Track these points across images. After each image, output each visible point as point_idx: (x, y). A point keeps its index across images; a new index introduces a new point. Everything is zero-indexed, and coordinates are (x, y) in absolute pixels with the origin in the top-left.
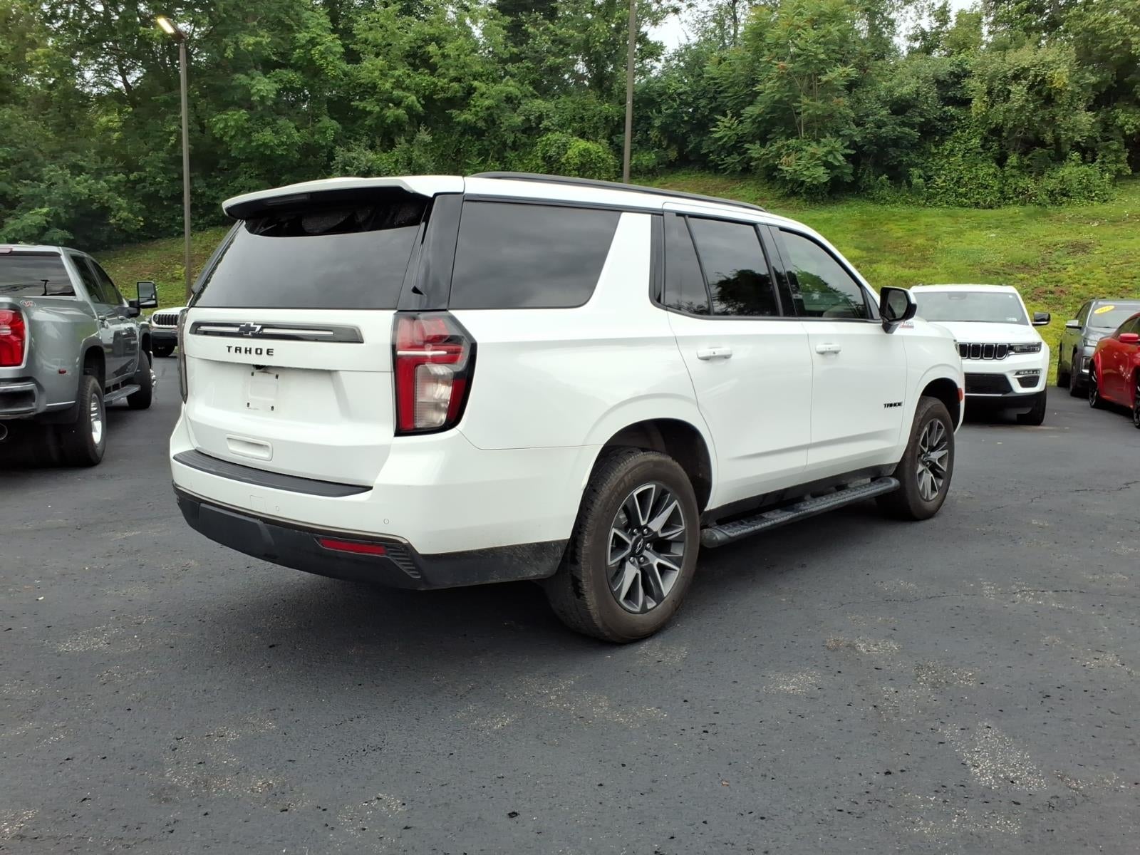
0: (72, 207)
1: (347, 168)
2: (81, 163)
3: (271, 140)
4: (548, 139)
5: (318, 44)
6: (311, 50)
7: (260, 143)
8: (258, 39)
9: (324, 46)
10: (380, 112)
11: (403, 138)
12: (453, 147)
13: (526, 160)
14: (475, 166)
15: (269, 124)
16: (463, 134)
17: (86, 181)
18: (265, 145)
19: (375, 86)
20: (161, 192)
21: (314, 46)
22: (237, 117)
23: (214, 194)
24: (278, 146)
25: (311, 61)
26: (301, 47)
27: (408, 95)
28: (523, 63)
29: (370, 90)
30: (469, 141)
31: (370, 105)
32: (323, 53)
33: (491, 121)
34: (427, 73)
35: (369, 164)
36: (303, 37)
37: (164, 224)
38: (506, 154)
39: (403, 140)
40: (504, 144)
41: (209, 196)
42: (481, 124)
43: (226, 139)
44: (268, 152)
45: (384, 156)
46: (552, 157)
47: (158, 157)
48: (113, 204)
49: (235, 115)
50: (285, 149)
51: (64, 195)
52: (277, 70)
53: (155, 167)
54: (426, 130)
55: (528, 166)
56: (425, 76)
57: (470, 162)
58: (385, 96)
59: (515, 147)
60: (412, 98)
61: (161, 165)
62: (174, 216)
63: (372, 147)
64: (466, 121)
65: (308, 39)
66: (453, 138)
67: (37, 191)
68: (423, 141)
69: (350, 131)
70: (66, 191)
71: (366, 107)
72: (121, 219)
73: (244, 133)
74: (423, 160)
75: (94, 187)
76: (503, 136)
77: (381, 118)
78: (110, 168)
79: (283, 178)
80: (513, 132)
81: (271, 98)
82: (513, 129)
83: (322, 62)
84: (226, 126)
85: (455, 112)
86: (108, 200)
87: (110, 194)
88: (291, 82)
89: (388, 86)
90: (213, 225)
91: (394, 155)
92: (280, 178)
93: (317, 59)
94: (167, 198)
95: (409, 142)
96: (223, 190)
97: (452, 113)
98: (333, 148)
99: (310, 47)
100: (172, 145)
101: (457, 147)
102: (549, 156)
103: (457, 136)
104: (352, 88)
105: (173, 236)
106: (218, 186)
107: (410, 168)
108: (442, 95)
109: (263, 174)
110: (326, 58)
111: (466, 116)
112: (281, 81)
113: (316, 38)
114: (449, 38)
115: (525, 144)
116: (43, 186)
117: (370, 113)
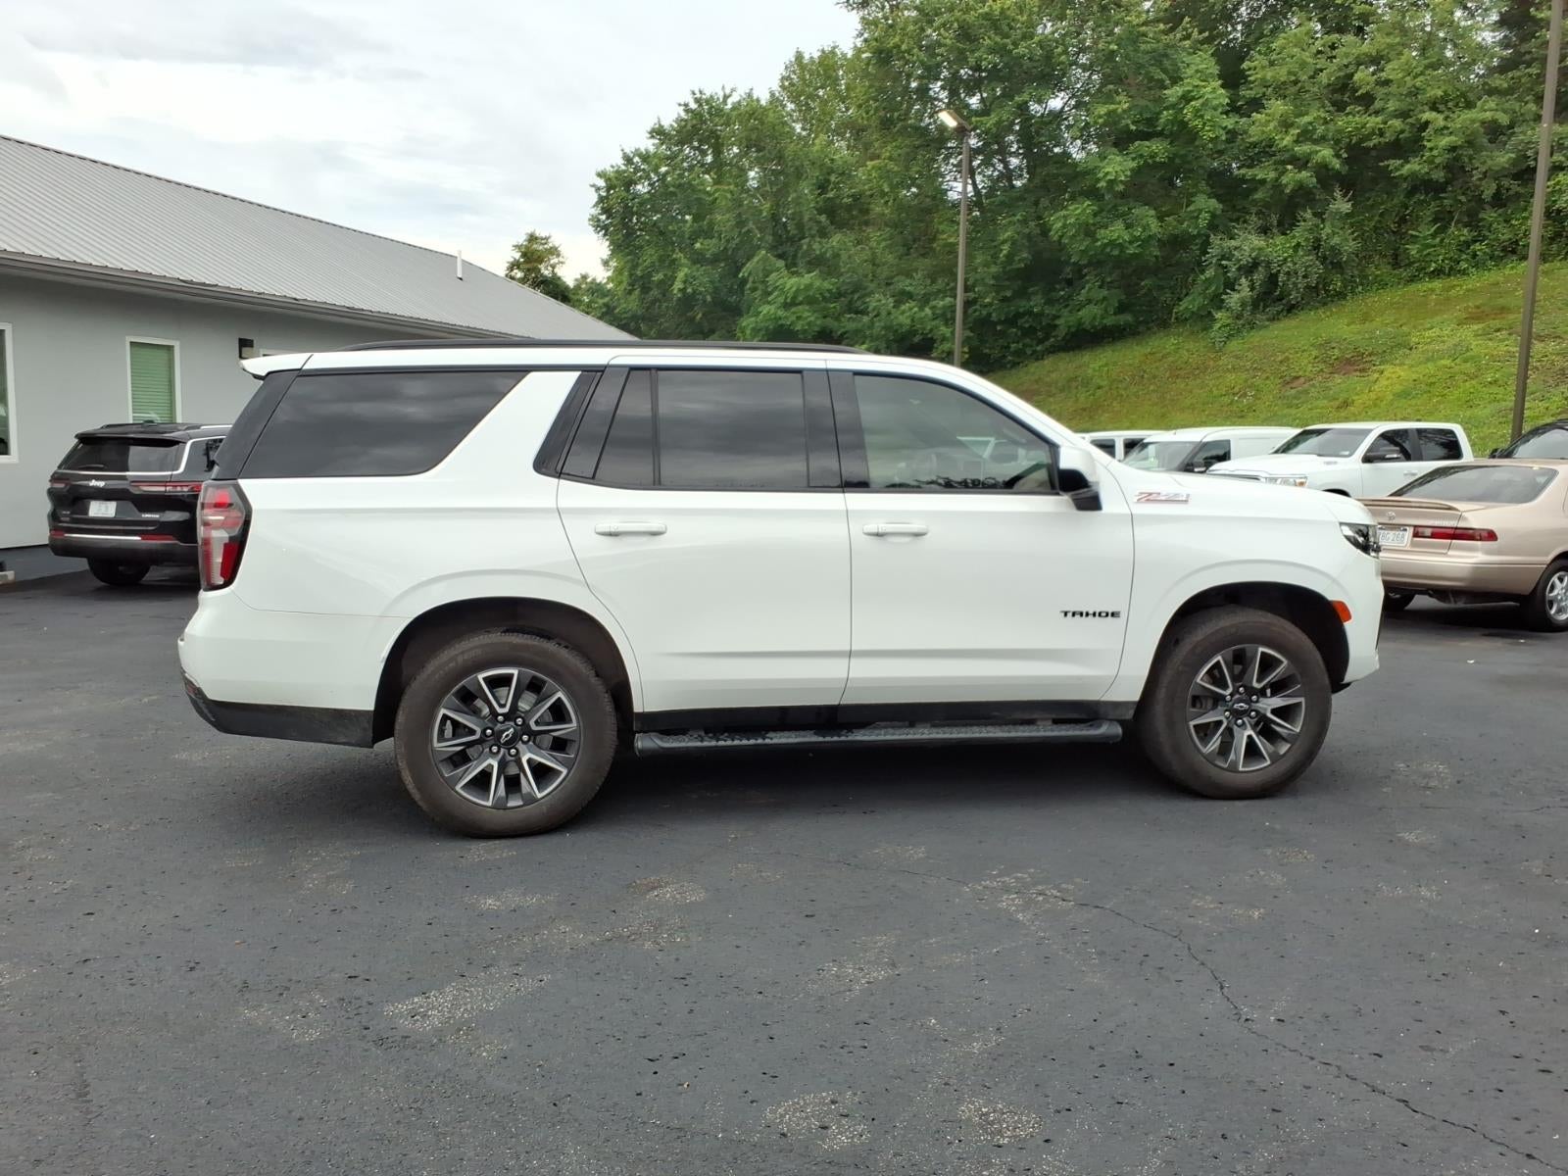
0: (895, 341)
1: (1224, 262)
2: (908, 289)
3: (1119, 237)
4: (1558, 183)
5: (1193, 98)
6: (1183, 108)
7: (1106, 241)
8: (1112, 107)
9: (1201, 101)
10: (1277, 179)
11: (1309, 211)
12: (1394, 214)
13: (1517, 220)
14: (1425, 238)
15: (1122, 215)
16: (1411, 193)
17: (911, 309)
18: (1112, 243)
19: (1271, 143)
20: (994, 315)
21: (1188, 101)
22: (1079, 210)
23: (1054, 312)
24: (1131, 242)
25: (1183, 124)
26: (1173, 106)
27: (1318, 148)
28: (1520, 70)
29: (1265, 150)
30: (1421, 203)
31: (1265, 172)
32: (1198, 111)
33: (1456, 168)
34: (1358, 112)
35: (1254, 255)
36: (1173, 93)
37: (996, 353)
38: (1481, 215)
39: (1308, 214)
40: (1480, 200)
41: (1048, 315)
42: (1439, 175)
43: (1065, 241)
44: (1116, 252)
45: (1279, 239)
46: (1561, 211)
47: (989, 273)
48: (937, 335)
49: (1076, 209)
50: (1139, 246)
51: (884, 328)
52: (1137, 143)
53: (985, 285)
54: (1344, 196)
55: (1519, 229)
56: (1354, 116)
57: (1417, 234)
58: (1287, 155)
59: (1498, 201)
60: (1325, 153)
61: (992, 282)
62: (1009, 343)
63: (1264, 231)
64: (1413, 174)
65: (1180, 94)
66: (1395, 201)
67: (860, 325)
68: (1338, 212)
69: (1239, 211)
70: (888, 323)
71: (1256, 175)
72: (943, 351)
73: (1088, 231)
74: (1336, 240)
75: (917, 316)
76: (1477, 187)
77: (1277, 186)
78: (939, 291)
79: (1143, 284)
80: (1496, 179)
81: (1121, 181)
82: (1497, 176)
83: (1197, 122)
84: (1064, 226)
85: (1394, 163)
86: (931, 330)
87: (934, 323)
88: (1153, 156)
89: (1287, 140)
90: (1053, 352)
91: (1294, 237)
92: (1139, 284)
93: (1190, 120)
94: (1000, 322)
95: (1318, 215)
96: (1067, 306)
97: (1388, 166)
98: (1208, 236)
99: (1182, 106)
100: (1007, 256)
101: (1401, 214)
102: (1558, 209)
103: (1402, 197)
104: (1243, 150)
105: (1006, 368)
106: (1061, 301)
107: (1317, 254)
108: (1375, 140)
109: (1117, 281)
110: (1202, 116)
111: (1413, 166)
112: (1141, 156)
113: (1192, 91)
114: (1392, 55)
115: (1518, 195)
116: (866, 319)
117: (1263, 182)
